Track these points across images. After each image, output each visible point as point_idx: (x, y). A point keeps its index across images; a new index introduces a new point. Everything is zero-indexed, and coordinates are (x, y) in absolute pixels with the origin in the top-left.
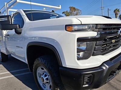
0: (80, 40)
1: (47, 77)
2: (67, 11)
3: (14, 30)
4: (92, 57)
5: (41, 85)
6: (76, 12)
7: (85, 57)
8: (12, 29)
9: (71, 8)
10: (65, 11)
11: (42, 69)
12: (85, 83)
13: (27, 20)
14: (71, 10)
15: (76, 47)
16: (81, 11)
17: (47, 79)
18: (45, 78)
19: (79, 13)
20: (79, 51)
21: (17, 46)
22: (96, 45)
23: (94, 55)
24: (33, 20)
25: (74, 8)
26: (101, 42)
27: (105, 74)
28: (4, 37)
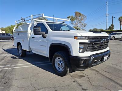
0: (80, 43)
1: (62, 63)
2: (72, 16)
3: (42, 35)
4: (86, 52)
5: (57, 68)
6: (81, 17)
7: (83, 52)
8: (41, 35)
9: (76, 13)
10: (71, 16)
11: (59, 58)
12: (82, 64)
13: (50, 30)
14: (76, 15)
15: (79, 47)
16: (86, 16)
17: (61, 64)
18: (60, 64)
19: (84, 18)
20: (80, 49)
21: (41, 45)
22: (88, 46)
23: (87, 51)
24: (54, 31)
25: (80, 14)
26: (91, 45)
27: (91, 61)
28: (28, 39)
